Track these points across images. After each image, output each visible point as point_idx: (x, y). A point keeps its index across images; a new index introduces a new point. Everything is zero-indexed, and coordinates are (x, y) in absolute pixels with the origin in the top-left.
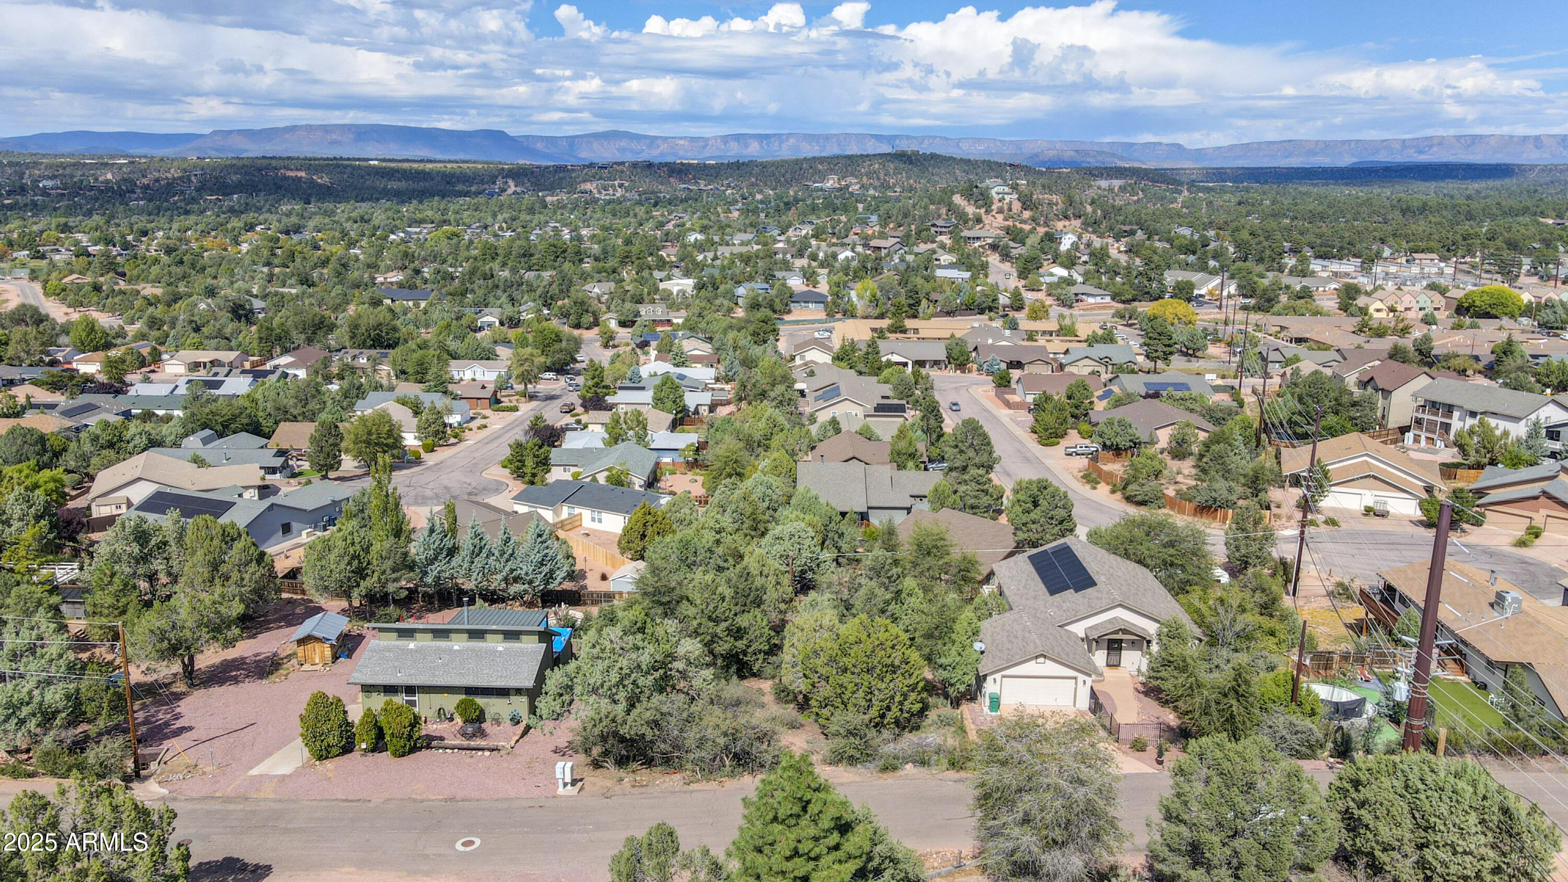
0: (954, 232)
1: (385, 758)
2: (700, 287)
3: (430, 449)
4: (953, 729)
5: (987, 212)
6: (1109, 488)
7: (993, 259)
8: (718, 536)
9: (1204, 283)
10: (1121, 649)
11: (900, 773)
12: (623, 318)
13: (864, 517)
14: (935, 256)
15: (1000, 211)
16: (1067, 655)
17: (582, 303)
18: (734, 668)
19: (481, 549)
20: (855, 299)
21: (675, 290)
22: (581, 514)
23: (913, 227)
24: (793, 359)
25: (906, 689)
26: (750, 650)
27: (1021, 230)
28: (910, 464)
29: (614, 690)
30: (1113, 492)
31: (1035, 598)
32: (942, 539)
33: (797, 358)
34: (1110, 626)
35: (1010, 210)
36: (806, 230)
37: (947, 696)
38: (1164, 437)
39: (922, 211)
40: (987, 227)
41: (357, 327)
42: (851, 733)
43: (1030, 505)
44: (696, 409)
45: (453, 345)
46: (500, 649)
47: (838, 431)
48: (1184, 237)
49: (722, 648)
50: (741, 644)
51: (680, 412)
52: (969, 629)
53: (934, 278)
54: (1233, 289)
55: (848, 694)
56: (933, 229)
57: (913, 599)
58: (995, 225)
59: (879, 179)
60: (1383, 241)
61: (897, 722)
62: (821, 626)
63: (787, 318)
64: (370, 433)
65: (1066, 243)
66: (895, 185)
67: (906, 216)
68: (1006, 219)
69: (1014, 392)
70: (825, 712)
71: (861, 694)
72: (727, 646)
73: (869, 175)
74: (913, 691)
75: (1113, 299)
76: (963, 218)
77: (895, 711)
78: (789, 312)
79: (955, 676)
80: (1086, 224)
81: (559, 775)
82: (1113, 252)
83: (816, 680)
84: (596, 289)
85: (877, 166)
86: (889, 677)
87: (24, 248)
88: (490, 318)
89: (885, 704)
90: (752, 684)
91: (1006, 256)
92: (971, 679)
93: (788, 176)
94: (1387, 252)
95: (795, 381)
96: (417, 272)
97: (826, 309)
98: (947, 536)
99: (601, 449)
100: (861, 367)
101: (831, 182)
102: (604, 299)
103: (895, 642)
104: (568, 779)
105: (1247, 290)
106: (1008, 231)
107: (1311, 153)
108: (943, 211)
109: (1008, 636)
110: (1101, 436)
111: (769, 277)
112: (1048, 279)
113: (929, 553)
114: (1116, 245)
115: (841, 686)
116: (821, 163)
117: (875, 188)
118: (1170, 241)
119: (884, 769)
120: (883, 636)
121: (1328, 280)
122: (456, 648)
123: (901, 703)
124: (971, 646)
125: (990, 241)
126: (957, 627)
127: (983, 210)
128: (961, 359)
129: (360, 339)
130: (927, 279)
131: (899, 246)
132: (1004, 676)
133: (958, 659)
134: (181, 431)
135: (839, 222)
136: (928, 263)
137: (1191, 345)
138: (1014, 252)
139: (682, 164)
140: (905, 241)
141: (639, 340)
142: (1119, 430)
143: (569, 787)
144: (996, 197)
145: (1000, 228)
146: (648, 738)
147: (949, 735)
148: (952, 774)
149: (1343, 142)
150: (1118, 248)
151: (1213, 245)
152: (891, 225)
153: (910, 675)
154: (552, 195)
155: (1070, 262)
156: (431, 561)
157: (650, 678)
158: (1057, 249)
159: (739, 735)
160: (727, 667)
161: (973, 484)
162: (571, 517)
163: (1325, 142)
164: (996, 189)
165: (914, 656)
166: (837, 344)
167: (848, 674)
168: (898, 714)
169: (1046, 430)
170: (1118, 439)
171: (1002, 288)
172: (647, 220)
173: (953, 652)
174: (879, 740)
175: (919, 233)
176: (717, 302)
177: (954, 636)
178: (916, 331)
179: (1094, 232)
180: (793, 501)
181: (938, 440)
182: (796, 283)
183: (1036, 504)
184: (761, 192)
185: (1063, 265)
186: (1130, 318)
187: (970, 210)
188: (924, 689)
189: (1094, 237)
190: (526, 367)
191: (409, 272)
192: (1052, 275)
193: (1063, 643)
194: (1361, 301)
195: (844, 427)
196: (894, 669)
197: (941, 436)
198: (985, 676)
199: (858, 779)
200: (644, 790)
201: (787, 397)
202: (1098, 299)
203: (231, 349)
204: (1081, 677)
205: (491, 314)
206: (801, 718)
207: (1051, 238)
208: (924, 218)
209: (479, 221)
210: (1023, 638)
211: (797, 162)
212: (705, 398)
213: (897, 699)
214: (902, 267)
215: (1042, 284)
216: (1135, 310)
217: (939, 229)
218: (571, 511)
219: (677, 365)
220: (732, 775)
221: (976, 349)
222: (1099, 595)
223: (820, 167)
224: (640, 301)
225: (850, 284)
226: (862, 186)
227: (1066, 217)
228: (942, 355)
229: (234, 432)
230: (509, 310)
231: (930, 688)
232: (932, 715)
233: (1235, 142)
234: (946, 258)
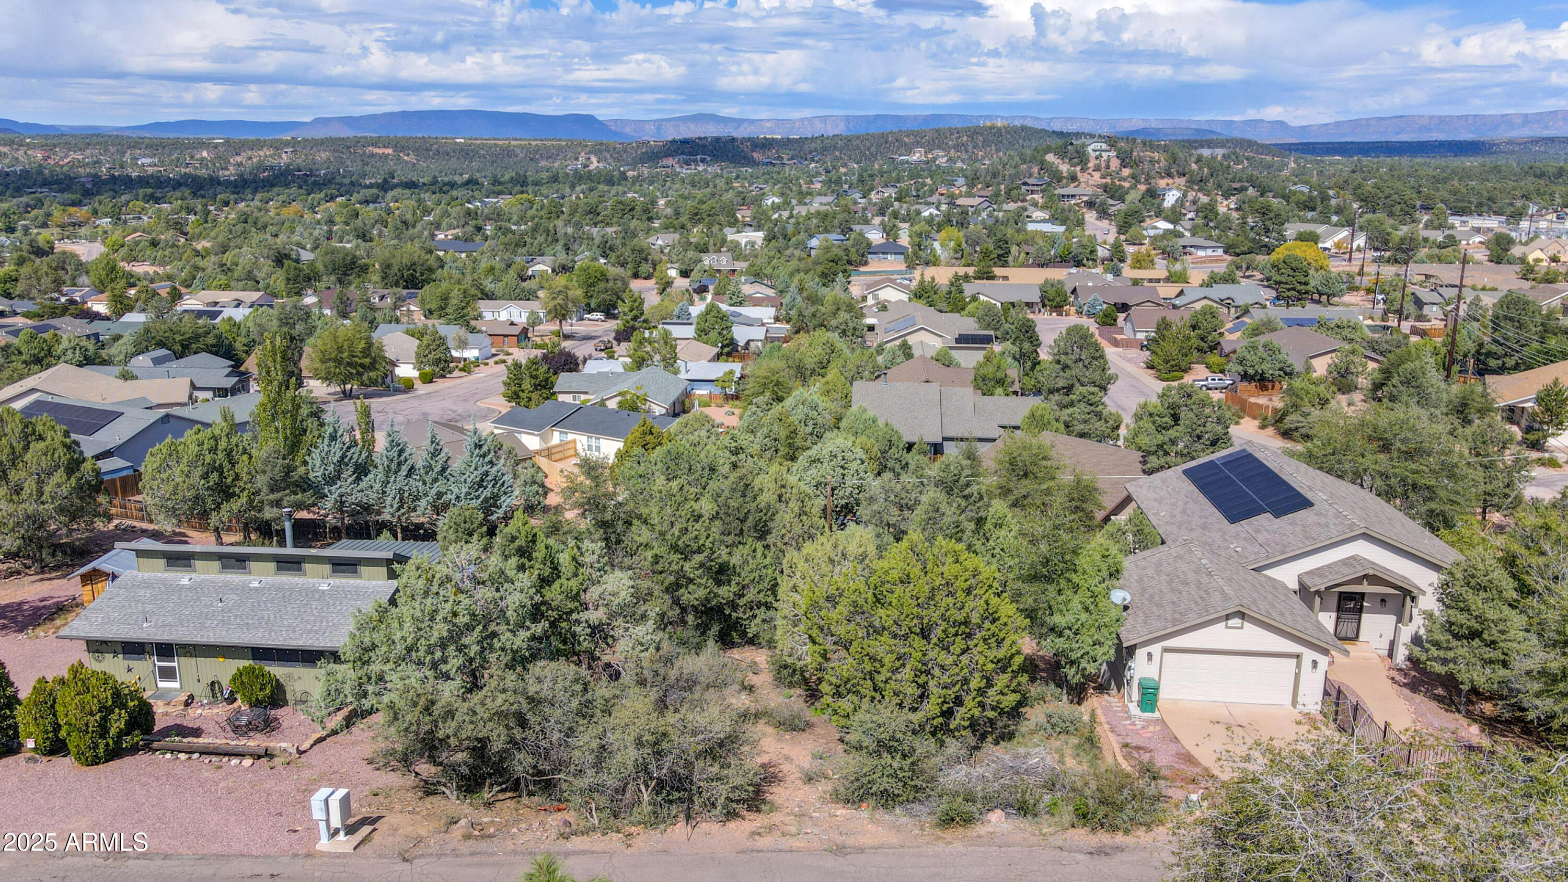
0: (1045, 189)
1: (64, 765)
2: (770, 238)
3: (428, 379)
4: (1075, 741)
5: (1083, 170)
6: (1256, 423)
7: (1090, 217)
8: (734, 458)
9: (1329, 235)
10: (1361, 610)
11: (980, 829)
12: (684, 267)
13: (937, 449)
14: (1026, 213)
15: (1097, 169)
16: (1282, 614)
17: (641, 251)
18: (715, 629)
19: (399, 464)
20: (939, 252)
21: (743, 242)
22: (575, 441)
23: (1002, 187)
24: (864, 299)
25: (991, 666)
26: (742, 602)
27: (1121, 187)
28: (999, 390)
29: (438, 654)
30: (1263, 427)
31: (1204, 527)
32: (1044, 458)
33: (870, 297)
34: (1346, 571)
35: (1108, 167)
36: (890, 192)
37: (1061, 682)
38: (1321, 367)
39: (1013, 171)
40: (1083, 185)
41: (389, 266)
42: (885, 747)
43: (1168, 420)
44: (748, 343)
45: (489, 286)
46: (324, 587)
47: (909, 356)
48: (1302, 193)
49: (693, 595)
50: (726, 592)
51: (728, 346)
52: (1104, 567)
53: (1025, 231)
54: (1360, 241)
55: (885, 674)
56: (1024, 188)
57: (1003, 533)
58: (1091, 182)
59: (967, 151)
60: (1526, 197)
61: (973, 725)
62: (844, 555)
63: (862, 269)
64: (340, 349)
65: (1171, 199)
66: (983, 158)
67: (995, 175)
68: (1103, 177)
69: (1121, 331)
70: (845, 704)
71: (907, 673)
72: (701, 593)
73: (957, 148)
74: (1003, 670)
75: (1226, 252)
76: (1057, 177)
77: (969, 709)
78: (866, 263)
79: (1078, 647)
80: (1191, 182)
81: (318, 813)
82: (1222, 209)
83: (830, 647)
84: (660, 241)
85: (965, 139)
86: (960, 644)
87: (106, 216)
88: (541, 267)
89: (951, 693)
90: (743, 655)
91: (1103, 213)
92: (1106, 652)
93: (873, 149)
94: (1532, 209)
95: (863, 315)
96: (479, 229)
97: (906, 259)
98: (1053, 453)
99: (619, 374)
100: (943, 306)
101: (918, 155)
102: (666, 251)
103: (972, 581)
104: (336, 822)
105: (1379, 241)
106: (1105, 188)
107: (1427, 129)
108: (1035, 170)
109: (1170, 583)
110: (1241, 363)
111: (846, 230)
112: (1152, 233)
113: (1026, 475)
114: (1225, 203)
115: (873, 659)
116: (908, 136)
117: (963, 161)
118: (1286, 198)
119: (948, 821)
120: (950, 569)
121: (1469, 235)
122: (255, 584)
123: (981, 692)
124: (1107, 596)
125: (1085, 198)
126: (1082, 562)
127: (1078, 168)
128: (1058, 299)
129: (391, 279)
130: (1018, 231)
131: (987, 204)
132: (1166, 650)
133: (1084, 617)
134: (131, 349)
135: (924, 184)
136: (1019, 218)
137: (1325, 290)
138: (1112, 210)
139: (765, 138)
140: (994, 199)
141: (696, 286)
142: (1265, 355)
143: (341, 836)
144: (1093, 154)
145: (1098, 186)
146: (497, 745)
147: (1068, 751)
148: (1081, 836)
149: (1460, 118)
150: (1228, 206)
151: (1333, 202)
152: (979, 186)
153: (999, 643)
154: (634, 170)
155: (1174, 216)
156: (331, 480)
157: (524, 634)
158: (1160, 205)
159: (665, 745)
160: (703, 629)
161: (1082, 405)
162: (563, 444)
163: (1440, 117)
164: (1092, 146)
165: (1007, 609)
166: (914, 284)
167: (886, 637)
168: (977, 712)
169: (1167, 362)
170: (1265, 367)
171: (1100, 240)
172: (727, 191)
173: (1075, 604)
174: (939, 760)
175: (1008, 192)
176: (788, 252)
177: (1075, 578)
178: (1006, 278)
179: (1200, 190)
180: (843, 424)
181: (1033, 369)
182: (875, 237)
183: (1176, 418)
184: (845, 165)
185: (1167, 219)
186: (1248, 268)
187: (1064, 168)
188: (1023, 669)
189: (1200, 195)
190: (559, 300)
191: (469, 229)
192: (1156, 228)
193: (1270, 597)
194: (1516, 251)
195: (916, 352)
196: (966, 630)
197: (1036, 363)
198: (1131, 650)
199: (894, 839)
200: (483, 845)
201: (851, 325)
202: (1209, 252)
203: (259, 290)
204: (1309, 655)
205: (544, 263)
206: (809, 714)
207: (1153, 194)
208: (1013, 177)
209: (557, 192)
210: (1199, 584)
211: (882, 136)
212: (758, 333)
213: (975, 683)
214: (990, 222)
215: (1145, 237)
216: (1253, 260)
217: (1030, 188)
218: (564, 437)
219: (731, 305)
220: (655, 820)
221: (1074, 291)
222: (1323, 520)
223: (906, 140)
224: (704, 250)
225: (934, 234)
226: (950, 159)
227: (1169, 175)
228: (1035, 297)
229: (195, 353)
230: (562, 257)
231: (1031, 667)
232: (1035, 715)
233: (1340, 118)
234: (1038, 214)
